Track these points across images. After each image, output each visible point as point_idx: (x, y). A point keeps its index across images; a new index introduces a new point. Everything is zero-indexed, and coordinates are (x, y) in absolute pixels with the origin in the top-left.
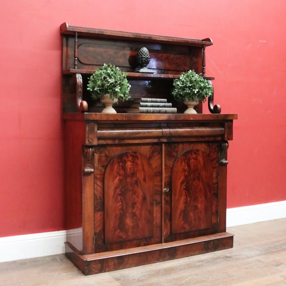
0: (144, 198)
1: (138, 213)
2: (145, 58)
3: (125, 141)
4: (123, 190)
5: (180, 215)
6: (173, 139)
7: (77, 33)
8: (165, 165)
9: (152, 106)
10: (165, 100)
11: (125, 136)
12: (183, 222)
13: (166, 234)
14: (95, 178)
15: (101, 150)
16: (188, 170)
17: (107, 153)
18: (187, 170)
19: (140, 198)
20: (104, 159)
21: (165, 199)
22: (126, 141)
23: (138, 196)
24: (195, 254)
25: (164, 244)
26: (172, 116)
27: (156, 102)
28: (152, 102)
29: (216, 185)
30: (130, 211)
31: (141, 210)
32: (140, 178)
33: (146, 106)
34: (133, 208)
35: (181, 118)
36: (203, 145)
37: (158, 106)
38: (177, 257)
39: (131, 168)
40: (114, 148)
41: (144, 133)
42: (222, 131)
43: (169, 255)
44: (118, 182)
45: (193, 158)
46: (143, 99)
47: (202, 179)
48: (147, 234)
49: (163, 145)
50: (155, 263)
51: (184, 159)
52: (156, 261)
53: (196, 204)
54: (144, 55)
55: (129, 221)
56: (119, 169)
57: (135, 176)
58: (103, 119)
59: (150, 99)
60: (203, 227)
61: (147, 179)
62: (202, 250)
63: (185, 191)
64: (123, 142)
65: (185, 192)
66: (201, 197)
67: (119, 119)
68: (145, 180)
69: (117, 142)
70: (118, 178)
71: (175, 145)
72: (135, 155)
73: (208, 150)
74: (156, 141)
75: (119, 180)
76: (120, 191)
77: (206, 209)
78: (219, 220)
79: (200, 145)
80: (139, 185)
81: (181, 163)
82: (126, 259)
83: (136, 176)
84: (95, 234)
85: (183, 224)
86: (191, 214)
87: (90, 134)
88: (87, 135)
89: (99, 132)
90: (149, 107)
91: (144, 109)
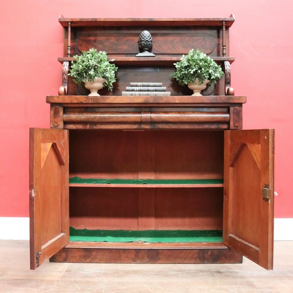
2: (144, 41)
3: (98, 126)
7: (70, 23)
9: (141, 91)
10: (161, 84)
11: (95, 120)
22: (99, 127)
24: (184, 263)
26: (151, 98)
27: (148, 86)
28: (143, 86)
33: (133, 90)
37: (148, 91)
38: (160, 262)
41: (118, 118)
43: (148, 257)
46: (132, 84)
50: (130, 263)
52: (131, 262)
54: (143, 38)
58: (66, 102)
59: (141, 84)
64: (95, 127)
67: (84, 102)
74: (135, 127)
82: (94, 253)
87: (55, 117)
88: (52, 118)
89: (65, 116)
90: (136, 91)
91: (128, 94)
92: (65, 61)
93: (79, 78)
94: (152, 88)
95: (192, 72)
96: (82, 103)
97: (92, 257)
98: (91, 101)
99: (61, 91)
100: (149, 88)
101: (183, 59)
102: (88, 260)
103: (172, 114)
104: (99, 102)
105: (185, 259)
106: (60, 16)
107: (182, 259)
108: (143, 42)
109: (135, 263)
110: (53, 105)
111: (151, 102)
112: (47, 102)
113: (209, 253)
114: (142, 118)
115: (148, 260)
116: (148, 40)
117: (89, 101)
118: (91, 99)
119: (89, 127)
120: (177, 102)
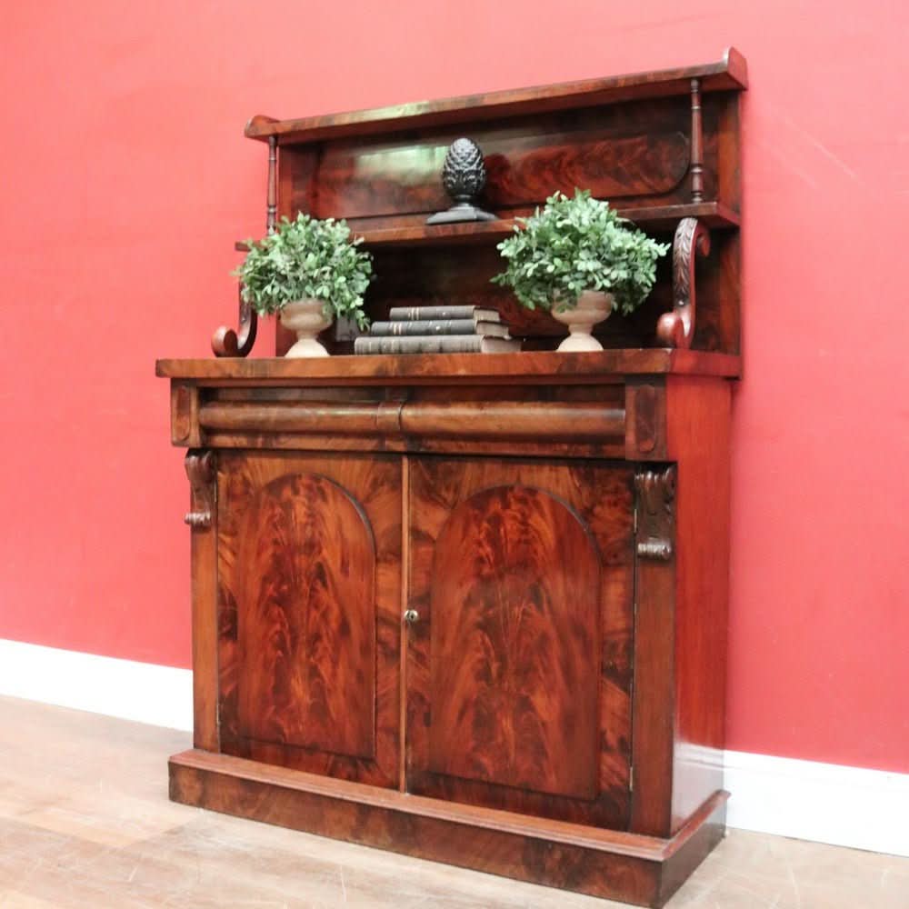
0: (344, 628)
1: (325, 669)
3: (282, 440)
4: (285, 587)
5: (462, 714)
8: (415, 532)
10: (471, 309)
12: (472, 743)
13: (414, 765)
14: (219, 541)
15: (234, 464)
16: (492, 559)
17: (248, 474)
18: (487, 556)
19: (334, 625)
20: (239, 489)
21: (410, 646)
22: (285, 443)
23: (324, 616)
24: (486, 869)
25: (407, 795)
26: (392, 362)
27: (436, 317)
28: (423, 318)
30: (304, 655)
31: (335, 663)
32: (330, 562)
33: (387, 333)
34: (313, 652)
35: (422, 369)
36: (564, 471)
38: (419, 852)
39: (306, 524)
40: (266, 462)
42: (614, 419)
43: (390, 833)
44: (270, 561)
45: (514, 518)
46: (394, 311)
47: (549, 602)
48: (352, 745)
49: (405, 461)
50: (346, 840)
51: (476, 516)
52: (349, 838)
53: (524, 692)
55: (299, 689)
56: (275, 526)
57: (317, 549)
59: (419, 310)
60: (553, 783)
61: (351, 568)
62: (516, 864)
63: (480, 632)
64: (275, 445)
65: (482, 637)
66: (545, 671)
67: (234, 375)
68: (344, 565)
69: (260, 442)
70: (270, 551)
71: (449, 464)
72: (315, 485)
73: (585, 492)
74: (369, 445)
75: (274, 555)
76: (275, 589)
77: (568, 721)
78: (635, 780)
79: (546, 469)
80: (329, 583)
81: (466, 530)
82: (262, 796)
83: (320, 552)
84: (222, 699)
85: (474, 749)
86: (507, 724)
88: (175, 419)
89: (204, 411)
91: (370, 344)
94: (437, 325)
96: (230, 378)
97: (259, 805)
98: (252, 374)
100: (431, 325)
102: (250, 813)
104: (268, 375)
105: (488, 858)
107: (478, 855)
108: (449, 178)
109: (357, 841)
110: (177, 383)
111: (393, 374)
112: (159, 374)
113: (557, 855)
114: (378, 421)
115: (390, 840)
116: (461, 168)
117: (245, 372)
118: (252, 367)
119: (263, 443)
120: (462, 372)
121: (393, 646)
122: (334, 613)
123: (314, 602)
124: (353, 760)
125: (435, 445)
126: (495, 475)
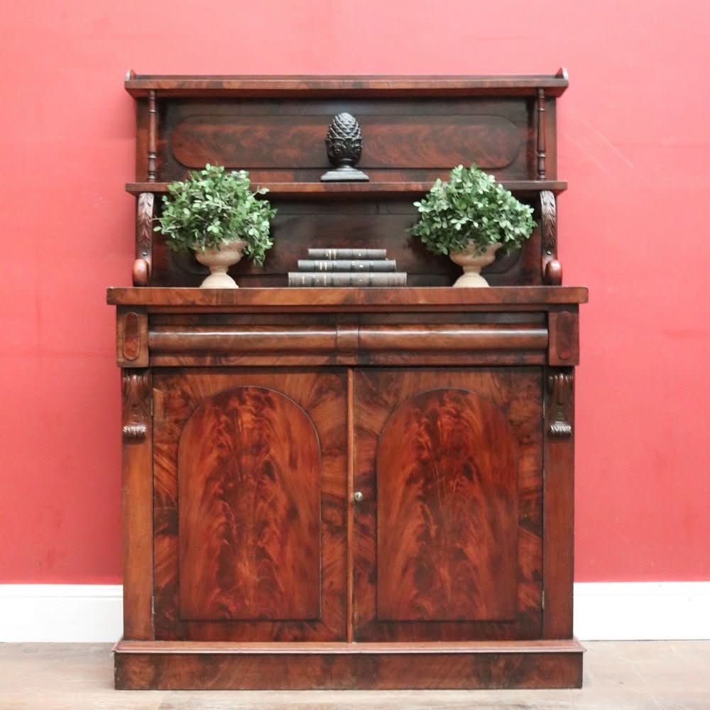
0: (293, 513)
1: (273, 551)
2: (342, 140)
3: (232, 358)
4: (231, 485)
5: (405, 570)
6: (377, 357)
7: (153, 93)
8: (359, 428)
9: (333, 270)
10: (383, 252)
11: (226, 346)
12: (414, 592)
13: (360, 618)
14: (156, 450)
15: (170, 382)
16: (430, 444)
17: (187, 388)
18: (427, 444)
19: (282, 511)
20: (177, 403)
21: (355, 521)
22: (234, 360)
23: (273, 506)
24: (442, 686)
25: (354, 643)
27: (353, 258)
28: (339, 257)
29: (535, 496)
30: (250, 542)
31: (283, 544)
32: (278, 459)
33: (315, 270)
34: (260, 535)
36: (487, 376)
37: (352, 270)
38: (382, 685)
39: (252, 430)
40: (207, 378)
41: (280, 339)
42: (539, 337)
43: (354, 674)
44: (215, 464)
45: (448, 413)
46: (312, 251)
47: (479, 474)
48: (301, 610)
49: (351, 372)
50: (311, 689)
51: (416, 414)
52: (314, 686)
53: (458, 545)
54: (339, 134)
55: (246, 570)
56: (220, 432)
57: (264, 450)
58: (155, 303)
59: (335, 251)
60: (483, 613)
61: (299, 463)
62: (468, 677)
63: (421, 503)
64: (224, 363)
65: (422, 507)
66: (476, 527)
67: (199, 303)
68: (293, 463)
69: (208, 361)
70: (215, 454)
71: (390, 373)
72: (262, 396)
73: (504, 391)
74: (321, 360)
75: (219, 458)
76: (221, 487)
77: (495, 563)
78: (547, 601)
79: (472, 375)
80: (277, 476)
81: (408, 423)
82: (223, 666)
83: (268, 451)
84: (156, 591)
85: (416, 596)
86: (444, 572)
87: (127, 339)
88: (121, 342)
89: (153, 334)
90: (324, 271)
91: (303, 278)
92: (143, 192)
93: (183, 239)
94: (361, 264)
95: (458, 227)
97: (219, 675)
99: (139, 271)
100: (354, 263)
101: (438, 188)
102: (210, 684)
103: (409, 330)
104: (235, 303)
105: (443, 677)
106: (128, 75)
107: (434, 677)
108: (339, 144)
109: (322, 687)
110: (123, 309)
111: (360, 303)
112: (109, 303)
113: (502, 664)
114: (338, 340)
115: (354, 680)
116: (350, 137)
119: (211, 361)
121: (339, 523)
122: (283, 501)
123: (262, 494)
124: (299, 623)
125: (382, 359)
126: (430, 381)
